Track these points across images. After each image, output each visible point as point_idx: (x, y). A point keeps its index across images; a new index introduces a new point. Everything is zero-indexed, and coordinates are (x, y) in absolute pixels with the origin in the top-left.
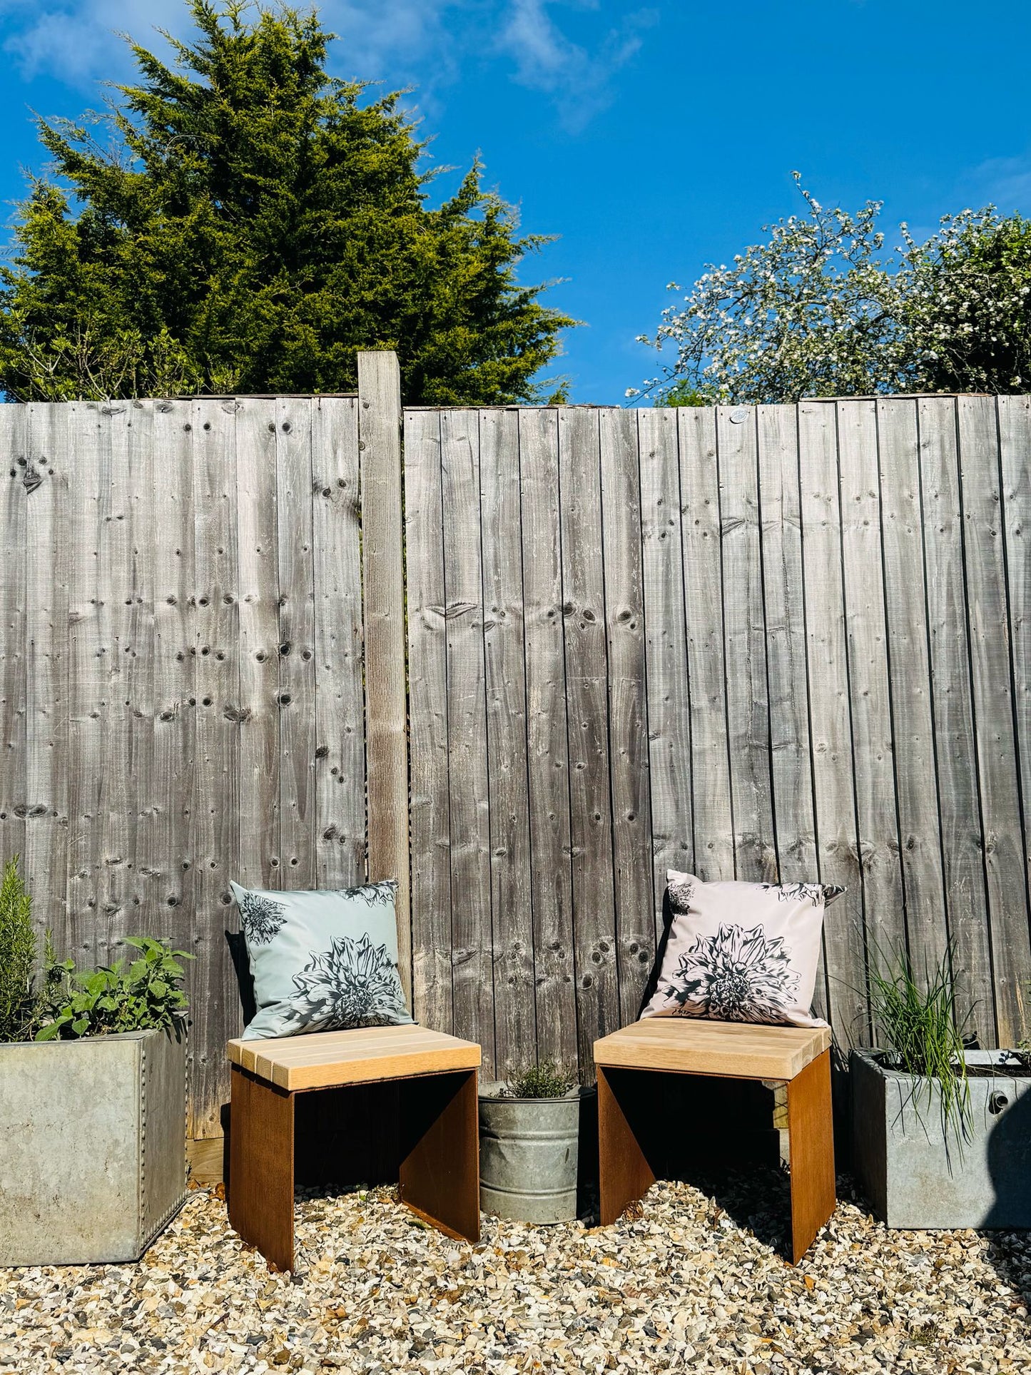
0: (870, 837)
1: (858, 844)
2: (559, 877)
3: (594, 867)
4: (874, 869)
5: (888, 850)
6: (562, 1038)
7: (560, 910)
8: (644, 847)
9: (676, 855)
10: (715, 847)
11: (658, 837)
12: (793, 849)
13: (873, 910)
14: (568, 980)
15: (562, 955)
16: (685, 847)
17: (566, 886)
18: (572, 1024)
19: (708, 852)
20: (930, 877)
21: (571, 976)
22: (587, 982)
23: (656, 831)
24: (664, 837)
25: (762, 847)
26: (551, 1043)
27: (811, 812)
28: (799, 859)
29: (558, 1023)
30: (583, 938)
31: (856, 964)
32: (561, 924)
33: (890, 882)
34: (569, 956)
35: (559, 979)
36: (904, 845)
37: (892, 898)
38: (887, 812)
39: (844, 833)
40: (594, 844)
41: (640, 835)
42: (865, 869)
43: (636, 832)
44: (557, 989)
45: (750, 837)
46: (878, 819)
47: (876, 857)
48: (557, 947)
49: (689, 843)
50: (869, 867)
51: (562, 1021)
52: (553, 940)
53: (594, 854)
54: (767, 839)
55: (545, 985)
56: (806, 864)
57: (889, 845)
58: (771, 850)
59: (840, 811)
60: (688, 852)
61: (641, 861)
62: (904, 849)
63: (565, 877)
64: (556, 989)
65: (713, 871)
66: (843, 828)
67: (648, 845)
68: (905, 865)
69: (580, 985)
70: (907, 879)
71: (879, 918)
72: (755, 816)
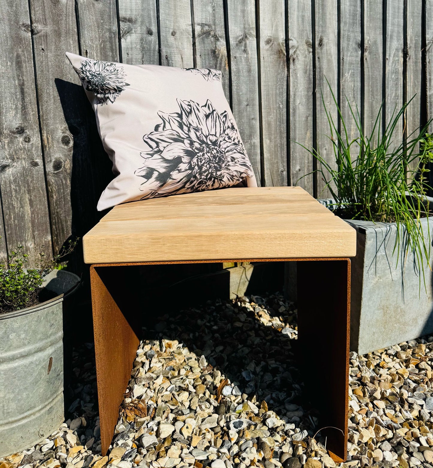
0: (296, 35)
1: (287, 40)
2: (18, 56)
3: (58, 48)
4: (296, 61)
5: (306, 47)
6: (33, 222)
7: (22, 92)
8: (110, 30)
9: (142, 39)
10: (177, 35)
11: (125, 20)
12: (240, 42)
13: (295, 95)
14: (36, 164)
15: (27, 140)
16: (150, 33)
17: (28, 67)
18: (43, 207)
19: (171, 39)
20: (330, 70)
21: (39, 161)
22: (58, 166)
23: (122, 14)
24: (130, 20)
25: (217, 39)
26: (22, 228)
27: (254, 9)
28: (245, 51)
29: (28, 208)
30: (51, 122)
31: (281, 137)
32: (24, 108)
33: (306, 73)
34: (35, 140)
35: (26, 164)
36: (317, 43)
37: (306, 86)
38: (306, 15)
39: (277, 30)
40: (56, 22)
41: (106, 17)
42: (291, 61)
43: (102, 14)
44: (25, 174)
45: (206, 28)
46: (300, 19)
47: (298, 52)
48: (21, 131)
49: (154, 29)
50: (294, 60)
51: (31, 205)
52: (16, 123)
53: (58, 34)
54: (221, 32)
55: (9, 171)
56: (250, 56)
57: (306, 43)
58: (223, 42)
59: (275, 11)
60: (153, 38)
61: (108, 45)
62: (317, 46)
63: (26, 57)
64: (22, 175)
65: (176, 58)
66: (277, 26)
67: (115, 28)
68: (317, 59)
69: (50, 168)
70: (317, 70)
71: (298, 101)
72: (210, 9)
